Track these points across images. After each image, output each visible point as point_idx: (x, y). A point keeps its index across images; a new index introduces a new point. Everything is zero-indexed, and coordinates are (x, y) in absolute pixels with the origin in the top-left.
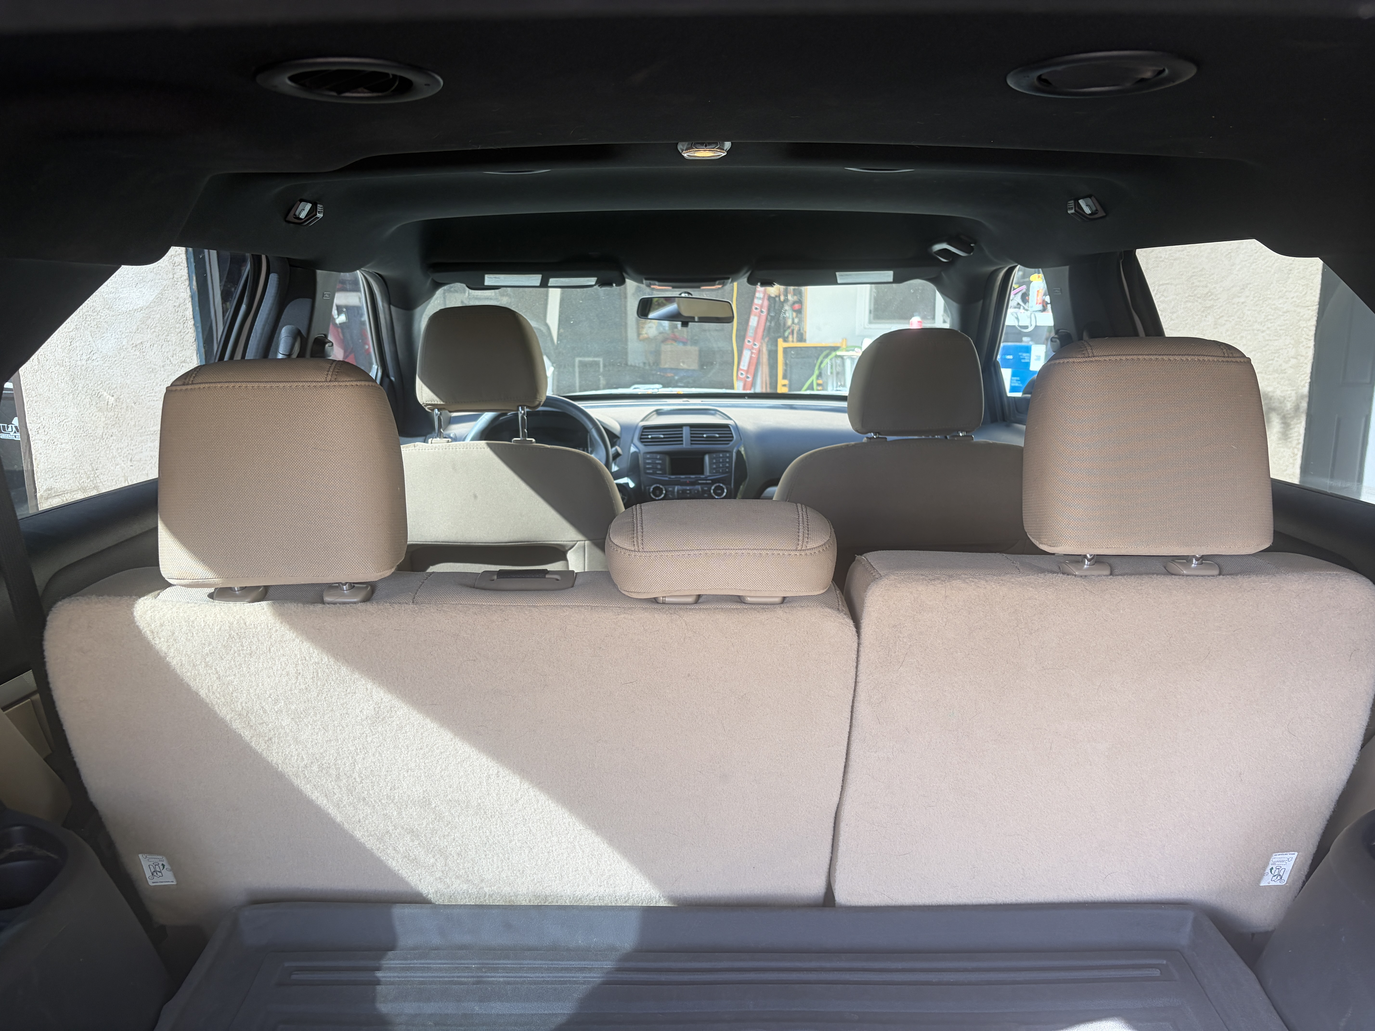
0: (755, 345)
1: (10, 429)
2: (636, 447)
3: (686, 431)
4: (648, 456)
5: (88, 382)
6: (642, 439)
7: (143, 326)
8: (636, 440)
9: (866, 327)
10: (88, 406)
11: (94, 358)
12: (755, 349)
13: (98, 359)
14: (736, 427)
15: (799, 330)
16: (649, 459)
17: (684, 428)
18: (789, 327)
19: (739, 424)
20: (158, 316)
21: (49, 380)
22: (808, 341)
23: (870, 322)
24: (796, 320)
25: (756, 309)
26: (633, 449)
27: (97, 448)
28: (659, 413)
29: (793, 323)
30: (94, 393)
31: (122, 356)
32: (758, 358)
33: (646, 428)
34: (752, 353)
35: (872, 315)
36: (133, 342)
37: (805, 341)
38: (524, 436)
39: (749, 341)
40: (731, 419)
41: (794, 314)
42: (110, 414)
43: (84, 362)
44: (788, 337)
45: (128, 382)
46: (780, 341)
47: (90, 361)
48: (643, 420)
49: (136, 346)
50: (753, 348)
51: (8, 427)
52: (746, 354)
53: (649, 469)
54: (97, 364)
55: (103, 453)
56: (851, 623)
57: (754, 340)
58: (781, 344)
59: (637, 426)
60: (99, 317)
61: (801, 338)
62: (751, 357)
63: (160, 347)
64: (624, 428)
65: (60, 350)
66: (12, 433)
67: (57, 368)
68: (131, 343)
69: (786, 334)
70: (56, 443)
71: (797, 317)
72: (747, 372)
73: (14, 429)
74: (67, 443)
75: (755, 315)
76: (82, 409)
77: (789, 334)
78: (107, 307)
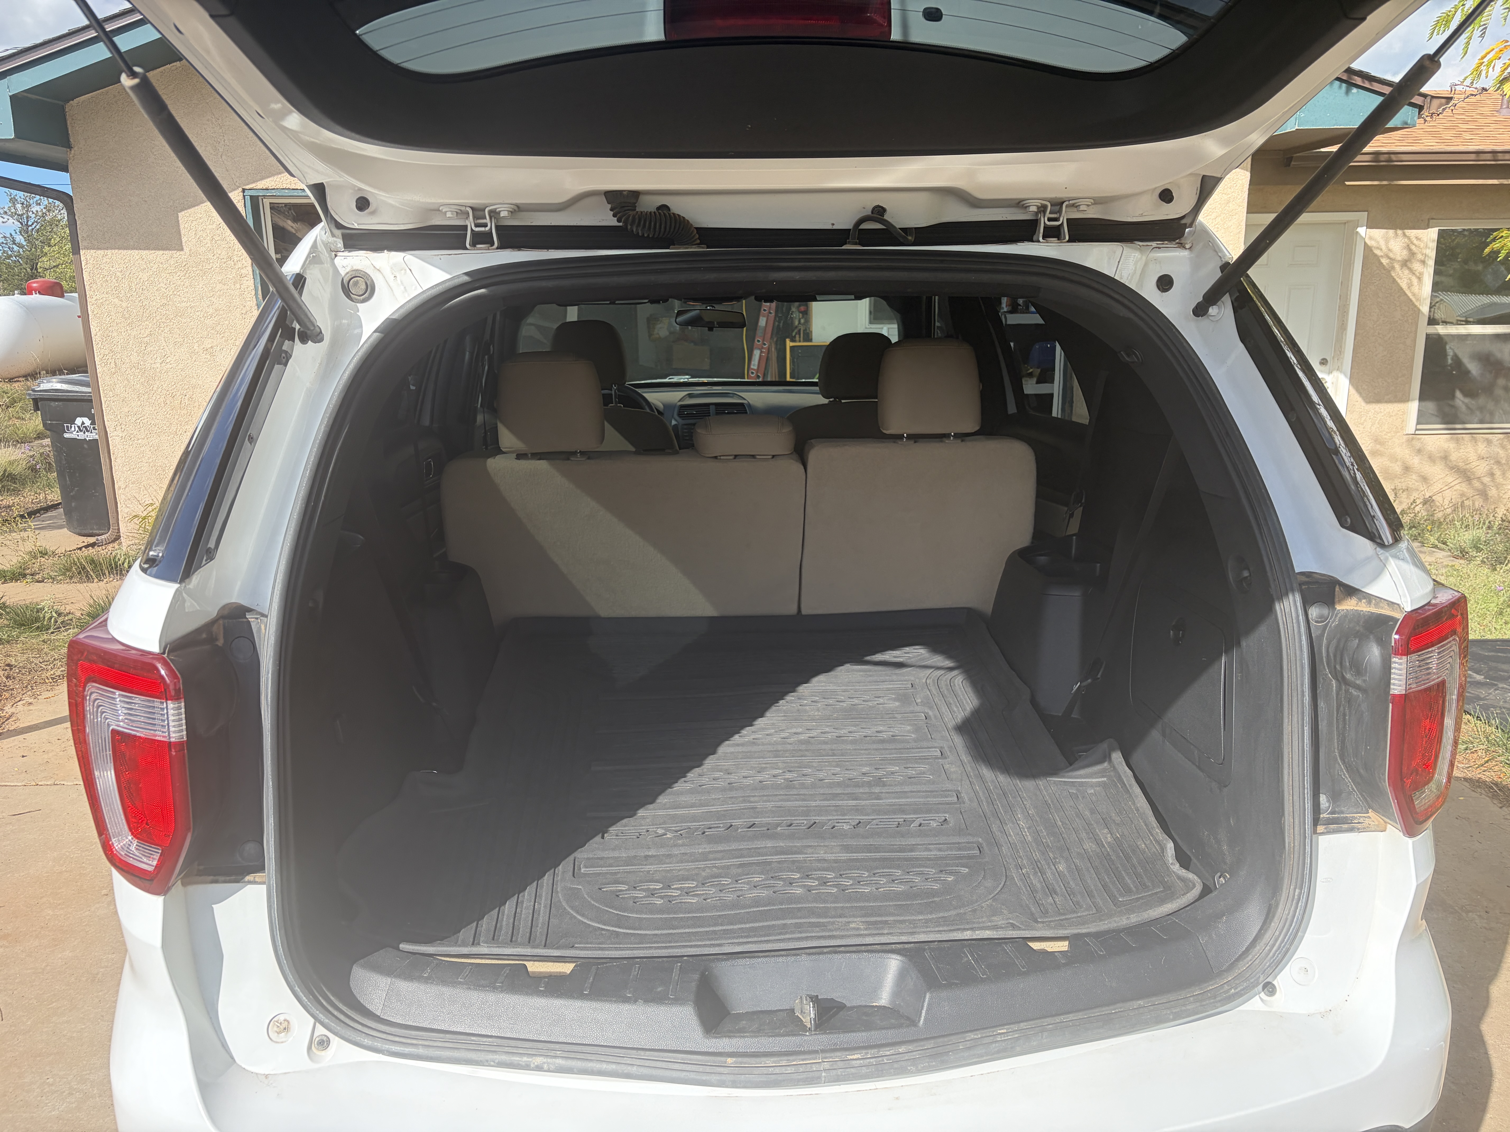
0: (765, 344)
1: (73, 429)
2: (676, 420)
3: (712, 408)
4: (685, 427)
5: (163, 383)
6: (680, 414)
7: (213, 331)
8: (676, 416)
9: (868, 327)
10: (163, 405)
11: (168, 361)
12: (765, 348)
13: (172, 362)
14: (749, 405)
15: (805, 330)
16: (686, 429)
17: (711, 406)
18: (796, 327)
19: (751, 402)
20: (227, 322)
21: (126, 382)
22: (813, 340)
23: (871, 323)
24: (802, 321)
25: (765, 310)
26: (674, 422)
27: (172, 443)
28: (691, 396)
29: (799, 323)
30: (168, 393)
31: (194, 359)
32: (767, 359)
33: (682, 406)
34: (761, 352)
35: (872, 316)
36: (204, 346)
37: (811, 340)
38: (616, 403)
39: (758, 341)
40: (745, 399)
41: (801, 315)
42: (184, 412)
43: (158, 365)
44: (795, 337)
45: (200, 383)
46: (788, 341)
47: (163, 364)
48: (679, 401)
49: (207, 350)
50: (763, 348)
51: (71, 427)
52: (757, 353)
53: (686, 436)
54: (171, 366)
55: (177, 447)
56: (802, 467)
57: (763, 340)
58: (789, 344)
59: (676, 405)
60: (172, 323)
61: (808, 337)
62: (760, 356)
63: (228, 351)
64: (666, 406)
65: (135, 354)
66: (74, 433)
67: (132, 370)
68: (202, 347)
69: (794, 334)
70: (133, 439)
71: (803, 317)
72: (758, 371)
73: (77, 429)
74: (143, 439)
75: (764, 316)
76: (157, 408)
77: (796, 334)
78: (180, 314)
